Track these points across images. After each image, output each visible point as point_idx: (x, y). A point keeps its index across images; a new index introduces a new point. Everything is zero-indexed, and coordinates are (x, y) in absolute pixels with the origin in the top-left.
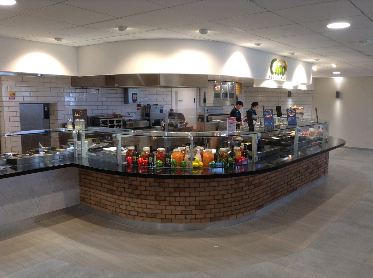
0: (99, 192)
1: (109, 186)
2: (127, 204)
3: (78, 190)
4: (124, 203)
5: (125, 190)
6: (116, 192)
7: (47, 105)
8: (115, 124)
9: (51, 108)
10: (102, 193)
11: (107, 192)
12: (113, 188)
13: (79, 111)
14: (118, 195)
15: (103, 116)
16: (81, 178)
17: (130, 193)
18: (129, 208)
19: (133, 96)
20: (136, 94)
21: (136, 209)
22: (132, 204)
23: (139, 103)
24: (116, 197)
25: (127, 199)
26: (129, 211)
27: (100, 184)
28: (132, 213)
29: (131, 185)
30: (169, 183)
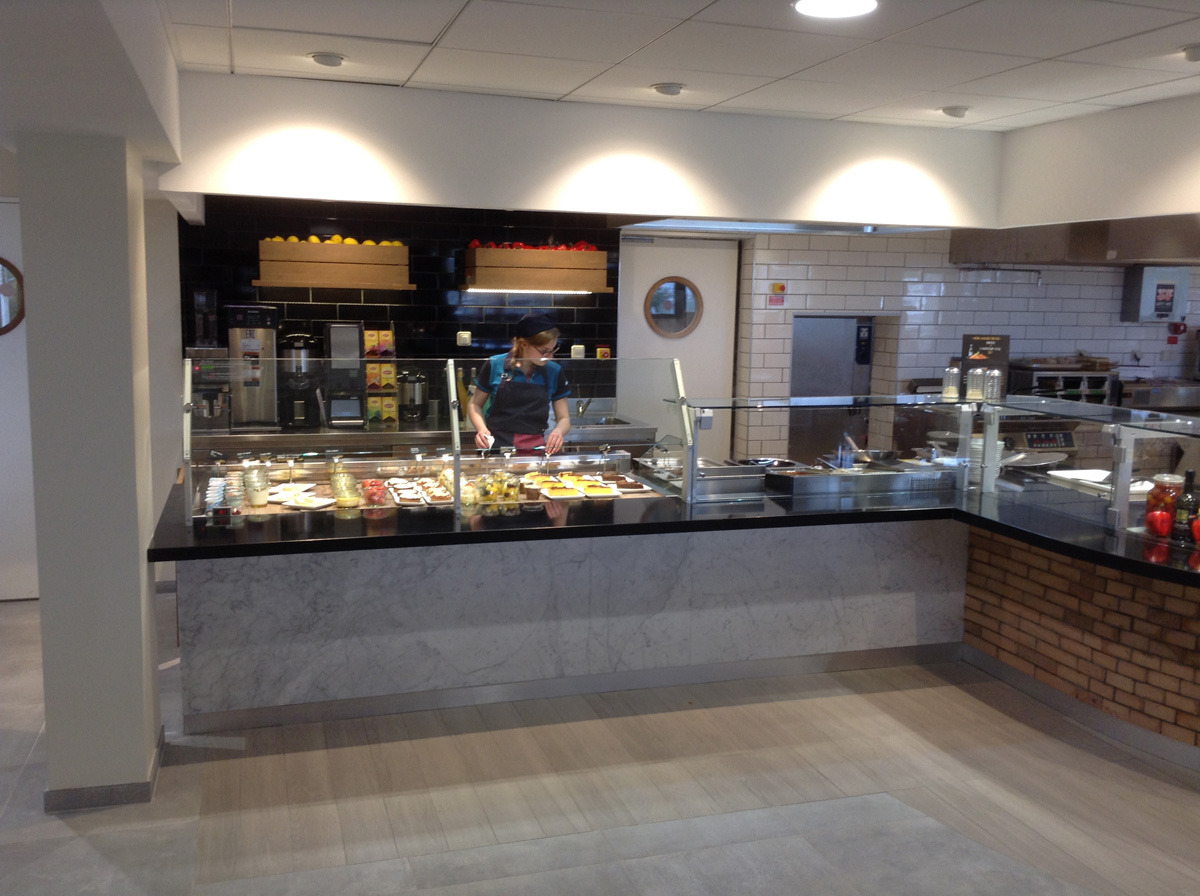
0: (1035, 617)
1: (1073, 603)
2: (1139, 674)
3: (958, 597)
4: (1124, 668)
5: (1132, 624)
6: (1099, 628)
7: (867, 322)
8: (1084, 388)
9: (878, 332)
10: (1045, 621)
11: (1064, 620)
12: (1088, 610)
13: (983, 343)
14: (1103, 638)
15: (1044, 361)
16: (971, 560)
17: (1151, 638)
18: (1142, 690)
19: (1158, 294)
20: (1172, 287)
21: (1173, 700)
22: (1154, 678)
23: (1177, 320)
24: (1097, 643)
25: (1139, 658)
26: (1143, 700)
27: (1040, 591)
28: (1150, 708)
29: (1160, 610)
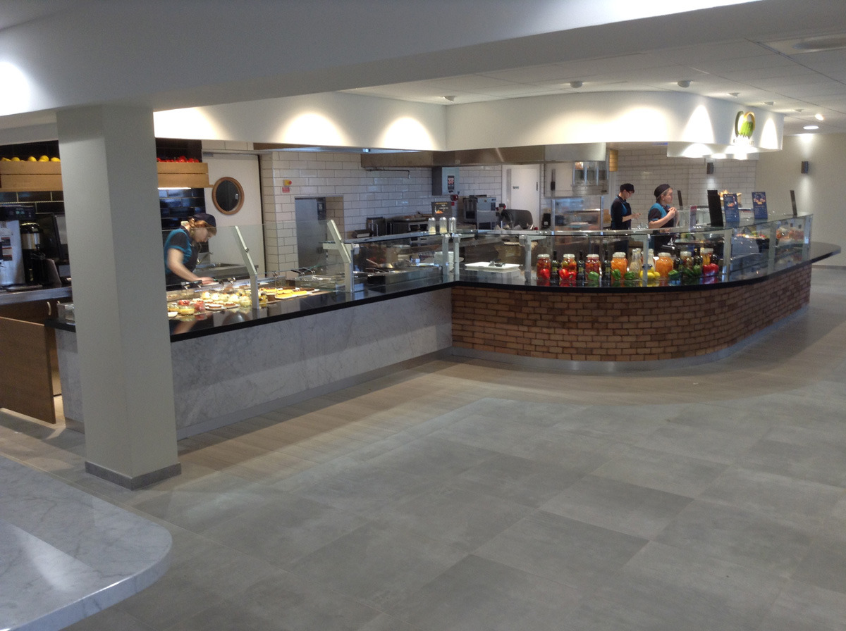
0: (493, 325)
1: (512, 314)
2: (546, 337)
3: (447, 327)
4: (539, 336)
5: (541, 317)
6: (526, 322)
7: (322, 200)
9: (328, 206)
10: (498, 326)
11: (508, 323)
12: (520, 316)
13: (440, 206)
14: (528, 326)
15: (409, 217)
16: (453, 306)
17: (549, 321)
18: (548, 343)
19: (448, 181)
20: (453, 177)
21: (561, 344)
22: (553, 337)
23: (456, 193)
24: (525, 329)
25: (545, 330)
26: (548, 347)
27: (494, 313)
28: (552, 350)
29: (553, 308)
30: (613, 303)
